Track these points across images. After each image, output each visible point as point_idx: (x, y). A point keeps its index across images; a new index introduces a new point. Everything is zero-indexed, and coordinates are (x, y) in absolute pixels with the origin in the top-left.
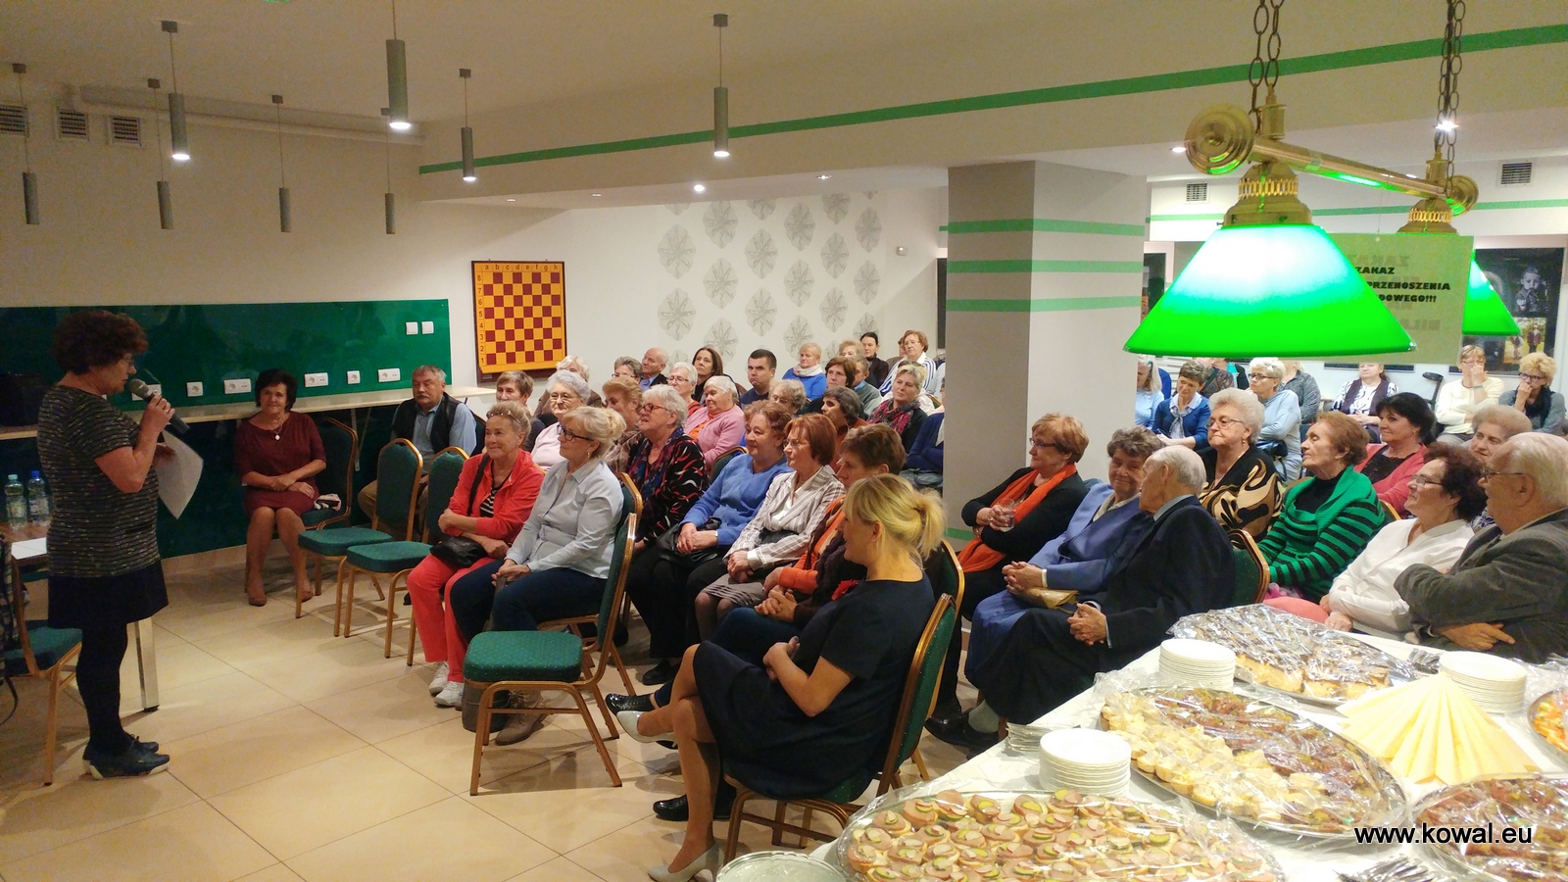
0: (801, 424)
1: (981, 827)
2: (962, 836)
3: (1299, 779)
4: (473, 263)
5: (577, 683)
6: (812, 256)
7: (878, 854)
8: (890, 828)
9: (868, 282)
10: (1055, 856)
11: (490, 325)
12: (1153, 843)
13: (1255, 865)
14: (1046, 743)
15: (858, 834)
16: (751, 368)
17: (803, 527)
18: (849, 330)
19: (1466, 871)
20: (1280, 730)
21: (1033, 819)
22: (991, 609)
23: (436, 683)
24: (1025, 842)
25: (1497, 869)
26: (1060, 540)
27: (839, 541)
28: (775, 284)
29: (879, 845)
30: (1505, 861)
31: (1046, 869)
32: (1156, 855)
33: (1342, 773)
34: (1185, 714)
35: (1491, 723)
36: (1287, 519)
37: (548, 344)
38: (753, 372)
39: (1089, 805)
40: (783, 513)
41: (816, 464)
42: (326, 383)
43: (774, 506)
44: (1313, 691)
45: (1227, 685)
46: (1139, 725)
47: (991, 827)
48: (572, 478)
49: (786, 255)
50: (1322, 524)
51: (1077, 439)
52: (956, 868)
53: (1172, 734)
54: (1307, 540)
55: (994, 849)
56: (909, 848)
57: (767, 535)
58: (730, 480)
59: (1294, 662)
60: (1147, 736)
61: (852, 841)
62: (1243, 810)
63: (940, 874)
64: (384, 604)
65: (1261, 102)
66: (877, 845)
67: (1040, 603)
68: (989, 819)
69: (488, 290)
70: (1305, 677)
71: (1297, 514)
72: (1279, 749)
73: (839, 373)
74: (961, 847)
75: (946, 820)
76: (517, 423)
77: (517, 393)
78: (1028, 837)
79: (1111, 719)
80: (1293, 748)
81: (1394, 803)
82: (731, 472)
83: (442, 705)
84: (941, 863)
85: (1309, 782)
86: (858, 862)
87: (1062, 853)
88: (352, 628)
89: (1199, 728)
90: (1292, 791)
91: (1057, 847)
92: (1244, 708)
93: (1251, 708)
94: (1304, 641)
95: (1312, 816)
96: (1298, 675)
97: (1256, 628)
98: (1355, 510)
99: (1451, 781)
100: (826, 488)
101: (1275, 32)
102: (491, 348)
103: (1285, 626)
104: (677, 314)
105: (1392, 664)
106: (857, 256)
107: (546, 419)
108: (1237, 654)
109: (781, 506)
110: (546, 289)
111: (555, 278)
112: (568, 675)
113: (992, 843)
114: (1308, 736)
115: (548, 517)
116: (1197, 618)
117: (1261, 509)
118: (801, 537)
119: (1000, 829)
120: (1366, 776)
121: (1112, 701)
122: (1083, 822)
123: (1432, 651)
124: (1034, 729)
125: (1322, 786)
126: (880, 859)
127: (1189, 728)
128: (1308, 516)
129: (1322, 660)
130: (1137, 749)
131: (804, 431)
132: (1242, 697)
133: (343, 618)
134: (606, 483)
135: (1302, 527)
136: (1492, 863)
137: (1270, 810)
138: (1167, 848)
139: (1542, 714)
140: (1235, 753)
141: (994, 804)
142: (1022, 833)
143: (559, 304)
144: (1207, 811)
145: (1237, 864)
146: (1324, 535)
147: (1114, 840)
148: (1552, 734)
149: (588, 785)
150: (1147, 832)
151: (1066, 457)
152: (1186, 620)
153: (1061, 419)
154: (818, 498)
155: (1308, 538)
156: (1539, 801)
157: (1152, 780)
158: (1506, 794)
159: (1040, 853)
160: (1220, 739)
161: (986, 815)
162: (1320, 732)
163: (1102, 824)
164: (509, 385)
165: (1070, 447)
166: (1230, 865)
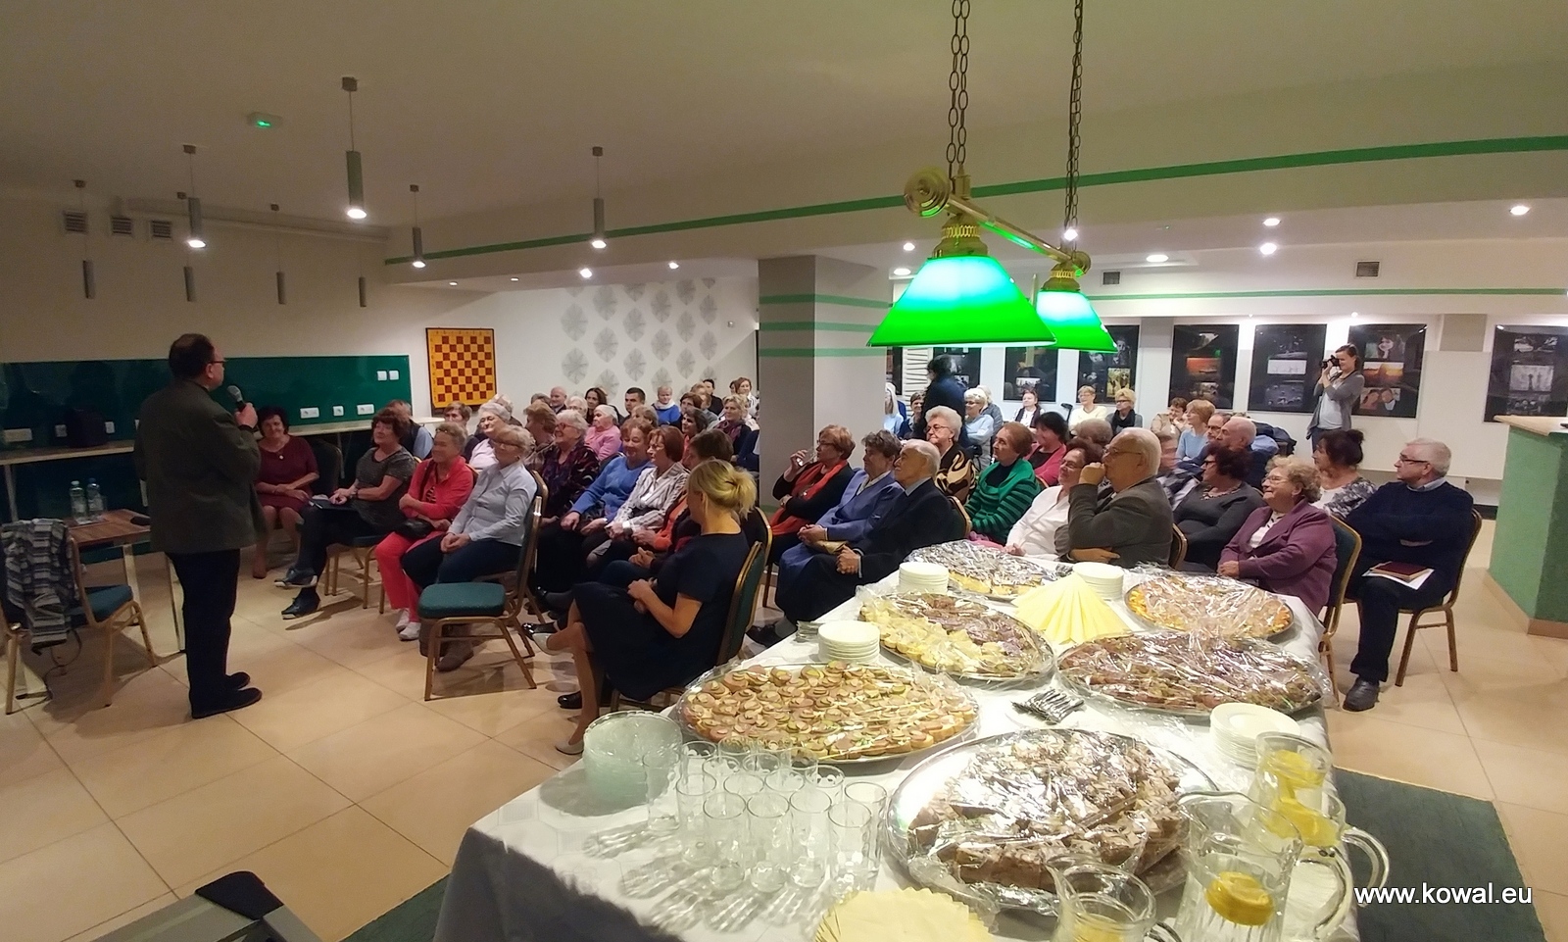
0: (658, 434)
1: (778, 688)
2: (764, 696)
3: (989, 646)
4: (427, 329)
5: (502, 617)
6: (670, 327)
7: (705, 710)
8: (714, 693)
9: (709, 345)
10: (828, 705)
11: (440, 373)
12: (894, 693)
13: (961, 700)
14: (822, 631)
15: (691, 698)
16: (627, 400)
17: (662, 505)
18: (695, 379)
19: (1089, 695)
20: (977, 617)
21: (813, 682)
22: (791, 556)
23: (400, 624)
24: (808, 697)
25: (1109, 692)
26: (836, 508)
27: (687, 512)
28: (644, 346)
29: (706, 705)
30: (1112, 687)
31: (822, 714)
32: (896, 699)
33: (1015, 640)
34: (916, 611)
35: (1105, 604)
36: (981, 492)
37: (483, 387)
38: (628, 403)
39: (850, 670)
40: (648, 495)
41: (670, 460)
42: (317, 415)
43: (642, 491)
44: (996, 593)
45: (943, 590)
46: (885, 617)
47: (785, 688)
48: (500, 473)
49: (652, 326)
50: (1002, 495)
51: (849, 443)
52: (760, 717)
53: (907, 623)
54: (993, 505)
55: (787, 703)
56: (728, 706)
57: (637, 511)
58: (611, 475)
59: (986, 574)
60: (890, 625)
61: (687, 702)
62: (953, 668)
63: (749, 721)
64: (362, 571)
65: (954, 174)
66: (704, 704)
67: (824, 550)
68: (784, 683)
69: (438, 349)
70: (993, 584)
71: (988, 489)
72: (976, 628)
73: (689, 404)
74: (764, 703)
75: (754, 685)
76: (457, 439)
77: (460, 417)
78: (810, 694)
79: (867, 615)
80: (985, 627)
81: (1047, 657)
82: (612, 469)
83: (405, 639)
84: (748, 714)
85: (994, 648)
86: (690, 716)
87: (833, 702)
88: (338, 589)
89: (926, 618)
90: (984, 654)
91: (829, 698)
92: (954, 604)
93: (958, 604)
94: (992, 562)
95: (996, 668)
96: (988, 582)
97: (962, 555)
98: (1021, 487)
99: (1080, 642)
100: (678, 477)
101: (962, 127)
102: (441, 390)
103: (980, 553)
104: (575, 366)
105: (1044, 572)
106: (701, 327)
107: (480, 436)
108: (949, 571)
109: (647, 491)
110: (481, 348)
111: (487, 340)
112: (496, 611)
113: (785, 699)
114: (995, 620)
115: (480, 500)
116: (924, 550)
117: (963, 483)
118: (661, 512)
119: (791, 689)
120: (1029, 640)
121: (866, 604)
122: (848, 682)
123: (1068, 565)
124: (815, 624)
125: (1003, 650)
126: (707, 714)
127: (918, 619)
128: (994, 490)
129: (1003, 573)
130: (884, 634)
131: (660, 438)
132: (953, 598)
133: (331, 582)
134: (524, 479)
135: (990, 497)
136: (1105, 688)
137: (970, 665)
138: (904, 695)
139: (1133, 598)
140: (948, 634)
141: (787, 673)
142: (805, 692)
143: (490, 358)
144: (930, 670)
145: (948, 701)
146: (1003, 503)
147: (868, 692)
148: (1139, 609)
149: (512, 687)
150: (890, 686)
151: (841, 454)
152: (916, 552)
153: (839, 429)
154: (672, 484)
155: (994, 504)
156: (1133, 649)
157: (894, 653)
158: (1114, 648)
159: (819, 704)
160: (938, 624)
161: (782, 680)
162: (1002, 617)
163: (861, 682)
164: (454, 412)
165: (843, 448)
166: (944, 702)
